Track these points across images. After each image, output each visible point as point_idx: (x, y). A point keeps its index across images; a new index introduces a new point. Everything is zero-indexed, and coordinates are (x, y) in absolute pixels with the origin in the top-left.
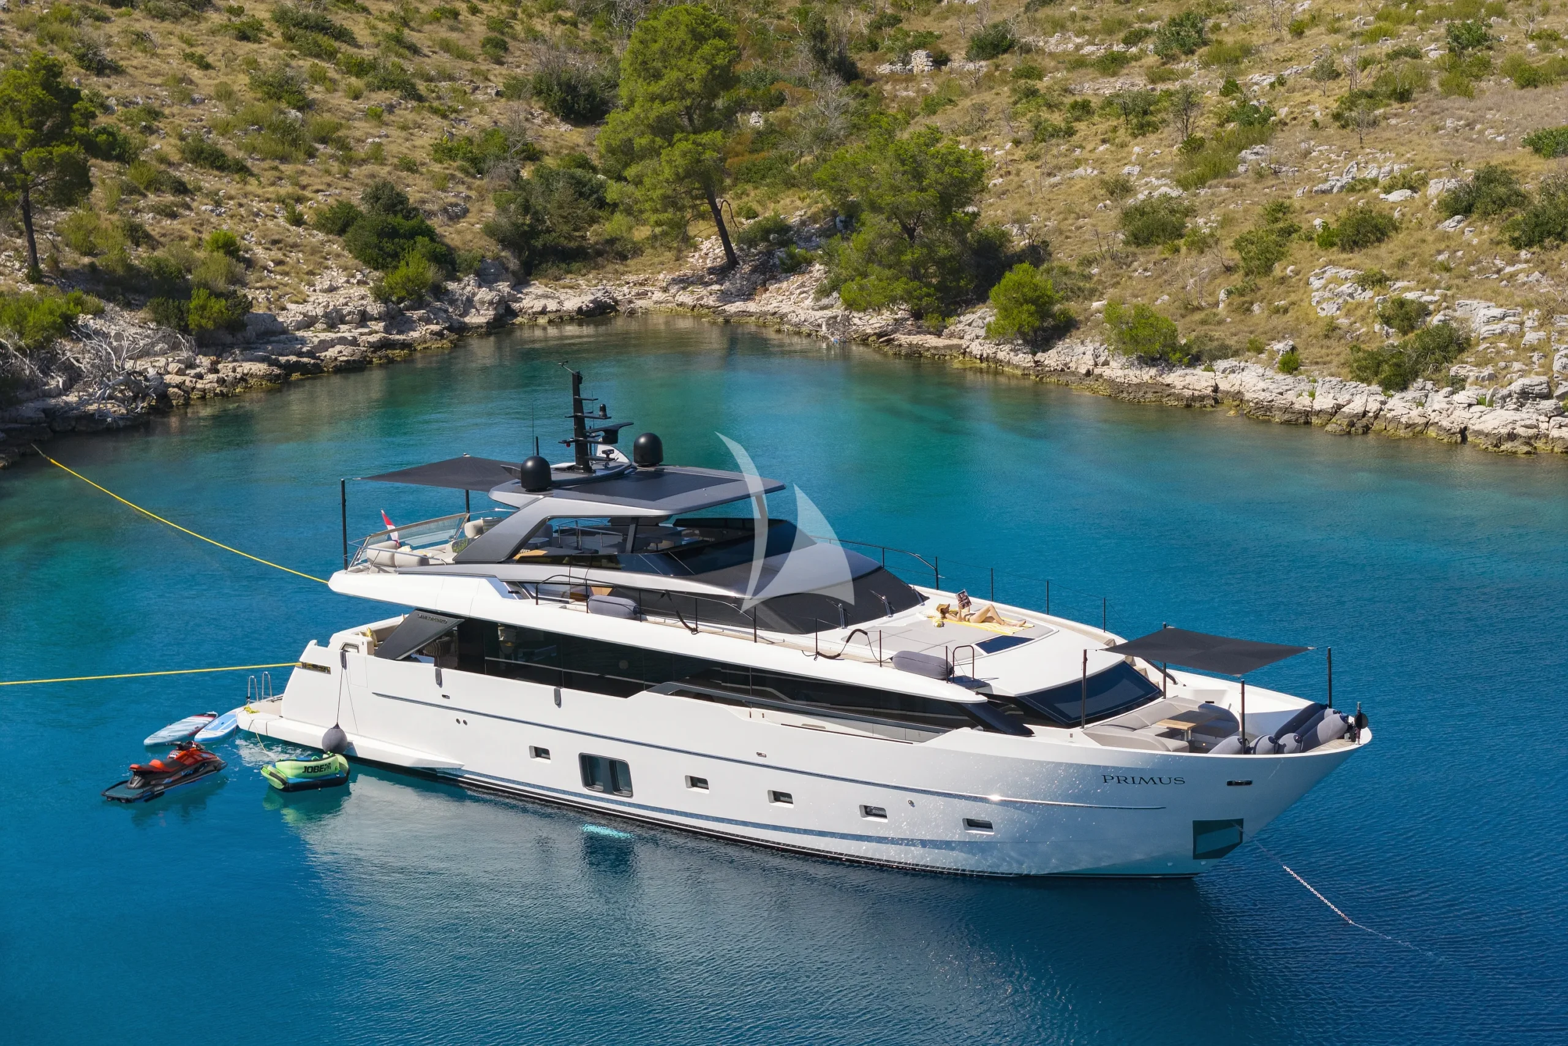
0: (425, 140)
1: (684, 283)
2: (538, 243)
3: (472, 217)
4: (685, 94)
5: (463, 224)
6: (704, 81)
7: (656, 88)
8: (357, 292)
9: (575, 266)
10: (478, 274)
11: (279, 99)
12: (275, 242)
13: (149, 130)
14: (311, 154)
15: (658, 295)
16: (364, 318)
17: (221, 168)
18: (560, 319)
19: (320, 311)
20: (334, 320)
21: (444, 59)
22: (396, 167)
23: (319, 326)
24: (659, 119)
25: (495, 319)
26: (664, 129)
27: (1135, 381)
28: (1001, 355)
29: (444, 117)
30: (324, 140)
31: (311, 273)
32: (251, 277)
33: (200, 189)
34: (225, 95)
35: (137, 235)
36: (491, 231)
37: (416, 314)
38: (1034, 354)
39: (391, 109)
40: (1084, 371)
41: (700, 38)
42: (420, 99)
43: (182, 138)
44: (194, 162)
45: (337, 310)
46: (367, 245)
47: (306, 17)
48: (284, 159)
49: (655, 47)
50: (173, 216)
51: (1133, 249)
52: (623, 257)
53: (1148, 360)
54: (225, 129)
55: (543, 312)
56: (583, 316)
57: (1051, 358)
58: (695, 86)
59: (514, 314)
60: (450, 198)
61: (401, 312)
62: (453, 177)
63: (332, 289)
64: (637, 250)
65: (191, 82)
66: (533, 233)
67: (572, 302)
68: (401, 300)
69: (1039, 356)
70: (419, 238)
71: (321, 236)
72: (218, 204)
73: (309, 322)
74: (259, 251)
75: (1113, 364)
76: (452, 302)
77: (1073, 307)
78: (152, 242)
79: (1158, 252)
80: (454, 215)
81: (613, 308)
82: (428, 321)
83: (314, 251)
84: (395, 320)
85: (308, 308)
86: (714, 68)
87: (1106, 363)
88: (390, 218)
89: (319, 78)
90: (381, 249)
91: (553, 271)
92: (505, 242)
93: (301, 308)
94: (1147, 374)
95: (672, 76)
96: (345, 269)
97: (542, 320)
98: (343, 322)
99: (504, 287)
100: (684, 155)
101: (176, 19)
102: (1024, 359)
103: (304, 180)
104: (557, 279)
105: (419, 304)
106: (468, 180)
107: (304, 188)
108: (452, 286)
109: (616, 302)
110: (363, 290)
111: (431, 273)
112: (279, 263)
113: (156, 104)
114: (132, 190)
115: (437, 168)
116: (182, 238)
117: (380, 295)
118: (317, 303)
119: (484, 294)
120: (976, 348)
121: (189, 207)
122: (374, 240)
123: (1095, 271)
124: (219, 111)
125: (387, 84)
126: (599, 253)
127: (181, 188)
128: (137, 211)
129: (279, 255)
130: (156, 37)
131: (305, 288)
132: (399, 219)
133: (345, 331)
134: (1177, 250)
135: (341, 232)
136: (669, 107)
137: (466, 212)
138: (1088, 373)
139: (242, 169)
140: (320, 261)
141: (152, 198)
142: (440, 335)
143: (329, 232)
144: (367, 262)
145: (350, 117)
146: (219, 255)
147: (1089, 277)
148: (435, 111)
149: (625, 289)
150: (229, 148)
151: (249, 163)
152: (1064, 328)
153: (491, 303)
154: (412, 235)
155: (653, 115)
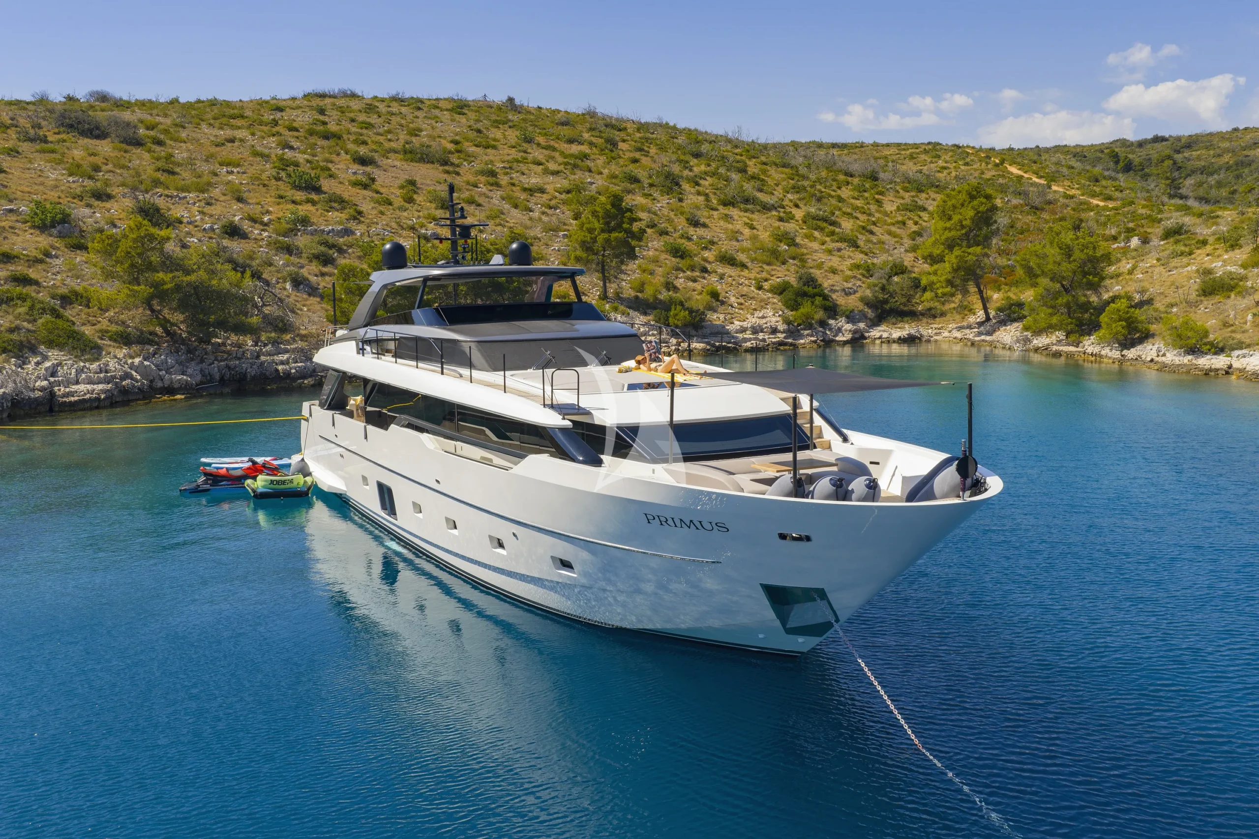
0: (849, 262)
1: (960, 328)
2: (887, 307)
3: (858, 295)
4: (963, 227)
5: (853, 297)
6: (972, 219)
7: (948, 225)
8: (774, 319)
9: (906, 319)
10: (848, 317)
11: (781, 241)
12: (742, 296)
13: (706, 248)
14: (784, 263)
15: (946, 334)
16: (774, 331)
17: (732, 265)
18: (889, 341)
19: (749, 326)
20: (756, 330)
21: (886, 238)
22: (826, 271)
23: (748, 332)
24: (947, 239)
25: (852, 339)
26: (950, 246)
27: (1178, 362)
28: (1103, 353)
29: (866, 254)
30: (794, 258)
31: (755, 310)
32: (721, 309)
33: (716, 272)
34: (754, 238)
35: (669, 286)
36: (862, 299)
37: (806, 332)
38: (1122, 351)
39: (839, 250)
40: (1149, 359)
41: (972, 197)
42: (858, 247)
43: (720, 252)
44: (721, 261)
45: (760, 326)
46: (790, 299)
47: (817, 216)
48: (769, 264)
49: (950, 203)
50: (695, 281)
51: (1202, 298)
52: (934, 317)
53: (1193, 350)
54: (743, 250)
55: (880, 338)
56: (901, 341)
57: (1131, 353)
58: (967, 223)
59: (865, 338)
60: (850, 285)
61: (798, 331)
62: (855, 277)
63: (763, 317)
64: (943, 314)
65: (741, 233)
66: (886, 302)
67: (896, 334)
68: (799, 325)
69: (1125, 352)
70: (817, 298)
71: (770, 295)
72: (721, 278)
73: (743, 330)
74: (733, 299)
75: (1168, 355)
76: (830, 330)
77: (1153, 328)
78: (676, 289)
79: (1217, 298)
80: (847, 293)
81: (920, 339)
82: (812, 336)
83: (762, 300)
84: (793, 332)
85: (745, 324)
86: (978, 212)
87: (1164, 355)
88: (806, 288)
89: (807, 236)
90: (796, 301)
91: (894, 320)
92: (868, 304)
93: (741, 323)
94: (1187, 359)
95: (956, 218)
96: (774, 309)
97: (878, 342)
98: (762, 331)
99: (862, 325)
100: (957, 257)
101: (753, 213)
102: (1116, 354)
103: (773, 273)
104: (894, 324)
105: (810, 327)
106: (864, 279)
107: (772, 276)
108: (831, 322)
109: (921, 335)
110: (778, 319)
111: (820, 315)
112: (742, 304)
113: (716, 240)
114: (678, 269)
115: (849, 273)
116: (694, 290)
117: (788, 322)
118: (752, 320)
119: (849, 326)
120: (1090, 350)
121: (704, 278)
122: (793, 297)
123: (1175, 310)
124: (747, 244)
125: (842, 240)
126: (923, 315)
127: (704, 270)
128: (677, 278)
129: (743, 301)
130: (736, 217)
131: (749, 316)
132: (810, 289)
133: (761, 336)
134: (1229, 297)
135: (781, 293)
136: (953, 233)
137: (855, 292)
138: (1152, 360)
139: (743, 266)
140: (764, 304)
141: (689, 273)
142: (815, 342)
143: (775, 294)
144: (787, 307)
145: (816, 251)
146: (709, 297)
147: (1170, 313)
148: (862, 252)
149: (930, 331)
150: (742, 257)
151: (749, 264)
152: (1146, 337)
153: (850, 331)
154: (814, 296)
155: (943, 238)
